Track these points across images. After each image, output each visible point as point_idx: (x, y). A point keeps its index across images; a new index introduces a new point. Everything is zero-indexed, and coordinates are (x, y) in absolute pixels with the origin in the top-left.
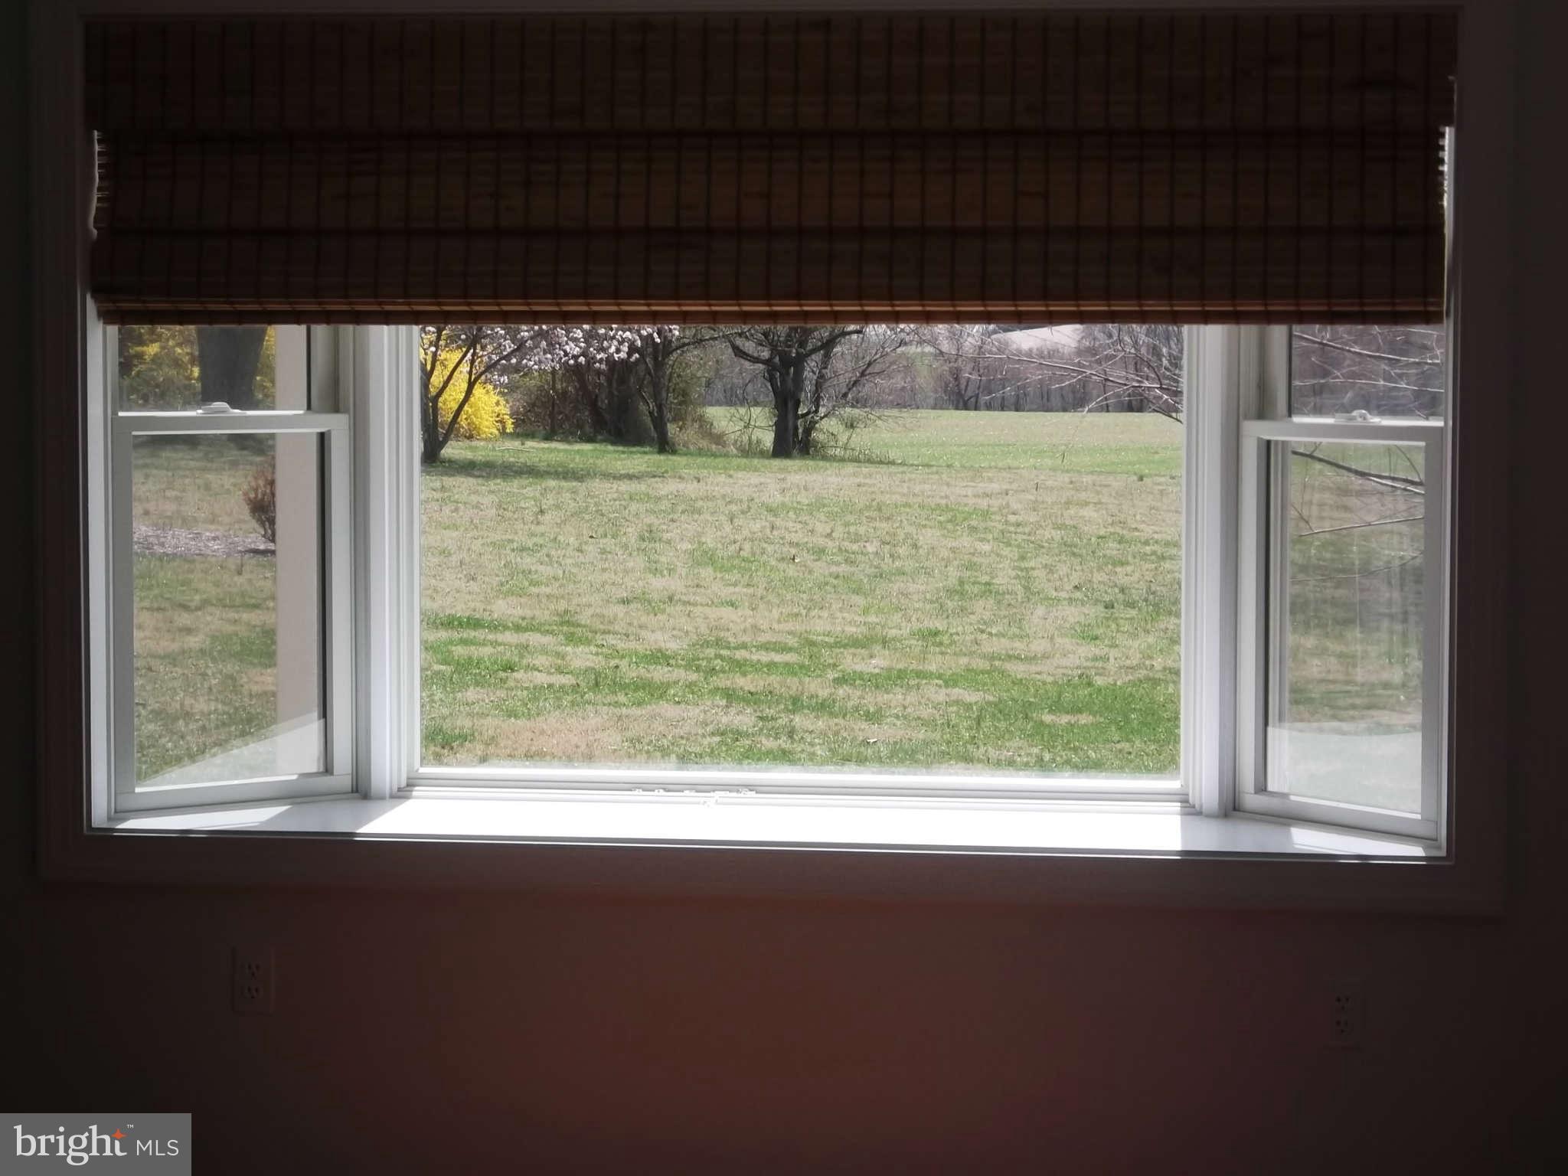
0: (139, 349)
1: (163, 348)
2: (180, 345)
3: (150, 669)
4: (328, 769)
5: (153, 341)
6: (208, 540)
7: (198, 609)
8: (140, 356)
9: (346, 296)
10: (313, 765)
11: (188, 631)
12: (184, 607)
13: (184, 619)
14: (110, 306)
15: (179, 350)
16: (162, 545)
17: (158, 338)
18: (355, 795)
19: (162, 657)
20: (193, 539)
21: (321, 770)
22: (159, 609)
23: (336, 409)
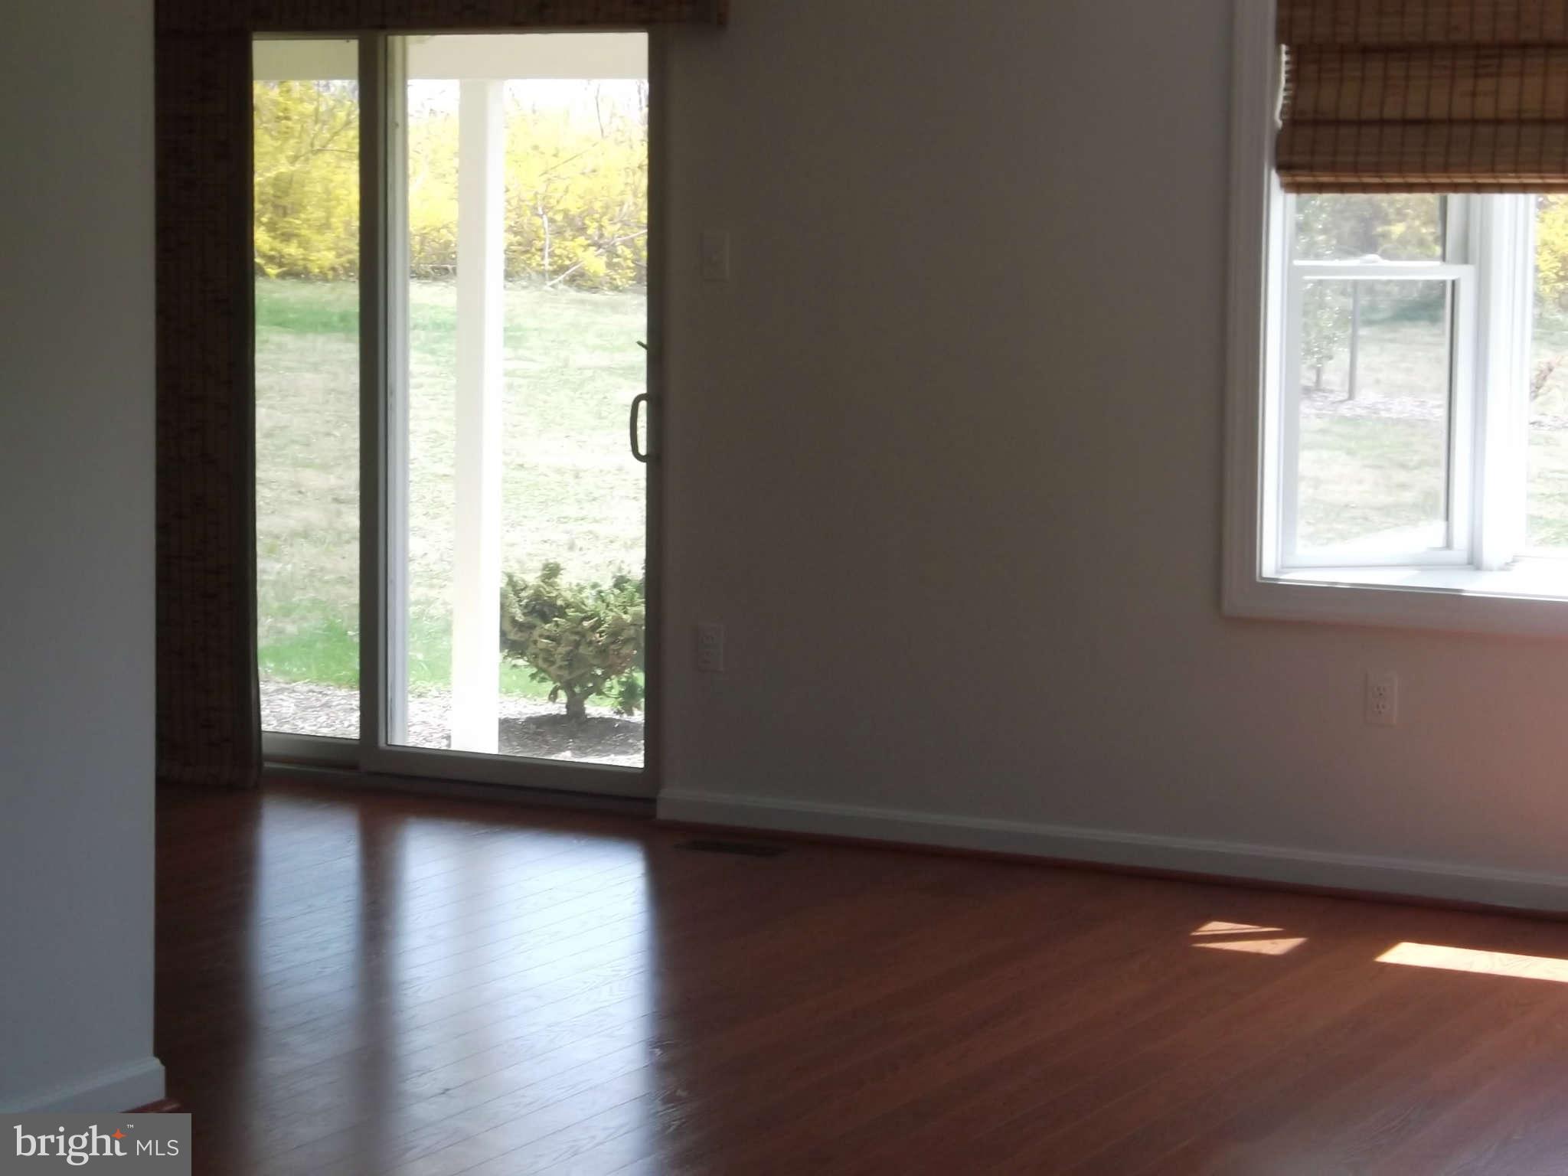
0: (1386, 228)
1: (1409, 228)
2: (1425, 224)
3: (1366, 519)
4: (1449, 545)
5: (1400, 221)
6: (1433, 407)
7: (1416, 468)
8: (1385, 236)
9: (1469, 172)
10: (1440, 542)
11: (1403, 486)
12: (1403, 466)
13: (1402, 476)
14: (1289, 179)
15: (1424, 230)
16: (1388, 410)
17: (1401, 216)
18: (1469, 566)
19: (1379, 509)
20: (1418, 406)
21: (1445, 545)
22: (1380, 467)
23: (1465, 260)
